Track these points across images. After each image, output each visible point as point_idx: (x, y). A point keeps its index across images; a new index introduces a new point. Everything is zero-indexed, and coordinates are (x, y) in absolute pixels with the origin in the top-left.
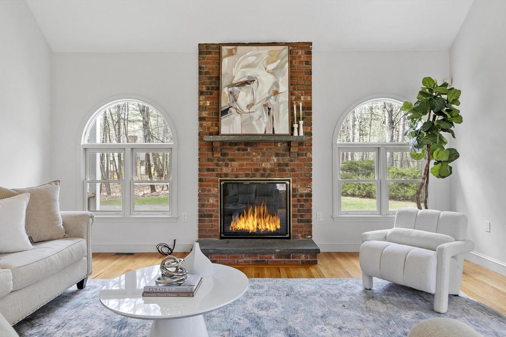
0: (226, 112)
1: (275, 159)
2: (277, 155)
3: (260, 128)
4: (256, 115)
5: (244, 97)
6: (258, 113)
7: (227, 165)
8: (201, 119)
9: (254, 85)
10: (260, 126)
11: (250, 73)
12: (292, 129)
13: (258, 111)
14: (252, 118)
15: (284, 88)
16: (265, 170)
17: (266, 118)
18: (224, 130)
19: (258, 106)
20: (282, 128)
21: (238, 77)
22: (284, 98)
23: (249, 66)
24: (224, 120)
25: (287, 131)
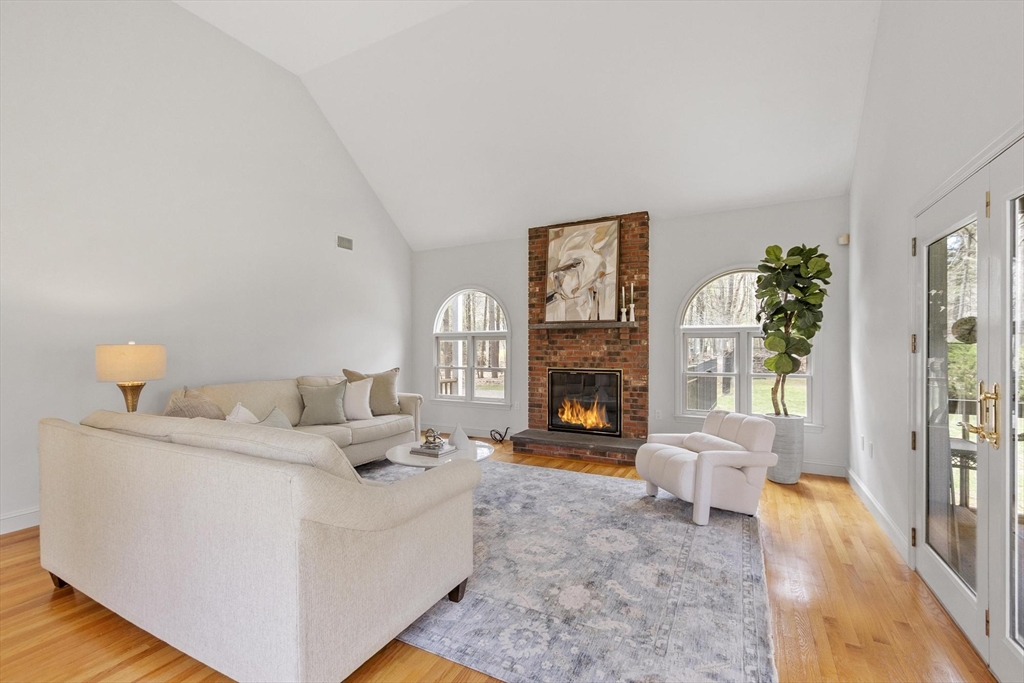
0: (550, 298)
1: (605, 347)
2: (607, 343)
3: (585, 314)
4: (580, 301)
5: (569, 281)
6: (583, 298)
7: (555, 354)
8: (531, 306)
9: (580, 267)
10: (585, 311)
11: (576, 254)
12: (619, 314)
13: (583, 296)
14: (576, 304)
15: (612, 268)
16: (594, 359)
17: (591, 303)
18: (549, 318)
19: (583, 290)
20: (608, 313)
21: (564, 261)
22: (611, 279)
23: (576, 247)
24: (549, 307)
25: (612, 317)
